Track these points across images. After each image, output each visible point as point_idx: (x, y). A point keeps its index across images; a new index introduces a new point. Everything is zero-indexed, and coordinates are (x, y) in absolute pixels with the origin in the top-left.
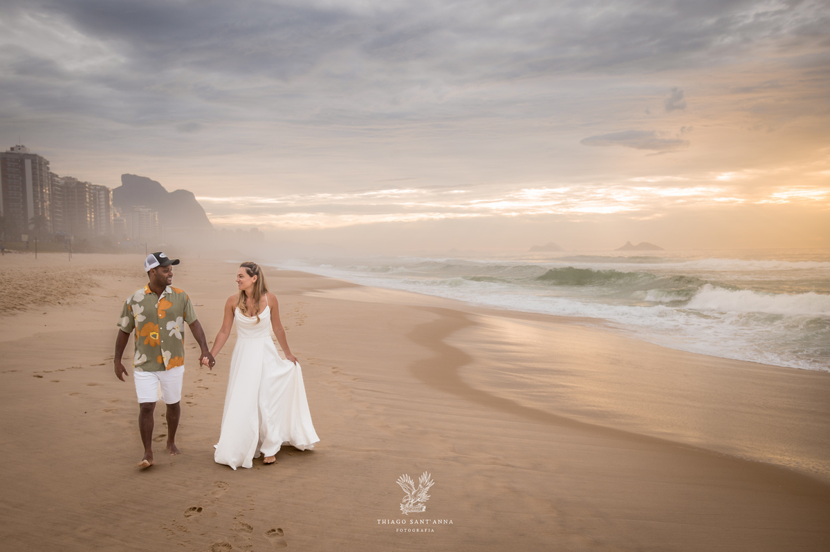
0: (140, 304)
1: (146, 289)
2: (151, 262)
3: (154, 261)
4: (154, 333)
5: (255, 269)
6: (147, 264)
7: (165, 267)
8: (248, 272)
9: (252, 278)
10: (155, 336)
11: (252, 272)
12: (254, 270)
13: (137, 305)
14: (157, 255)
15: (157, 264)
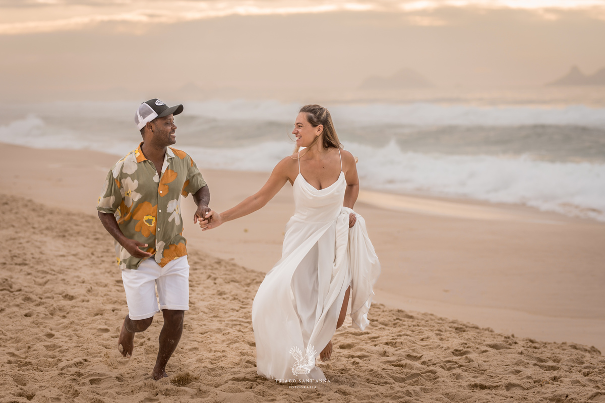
0: (133, 177)
1: (138, 154)
2: (144, 114)
3: (149, 113)
4: (150, 217)
5: (321, 115)
6: (140, 118)
7: (165, 118)
8: (310, 120)
9: (316, 129)
10: (149, 221)
11: (315, 120)
12: (318, 118)
13: (129, 179)
14: (152, 103)
15: (154, 115)
